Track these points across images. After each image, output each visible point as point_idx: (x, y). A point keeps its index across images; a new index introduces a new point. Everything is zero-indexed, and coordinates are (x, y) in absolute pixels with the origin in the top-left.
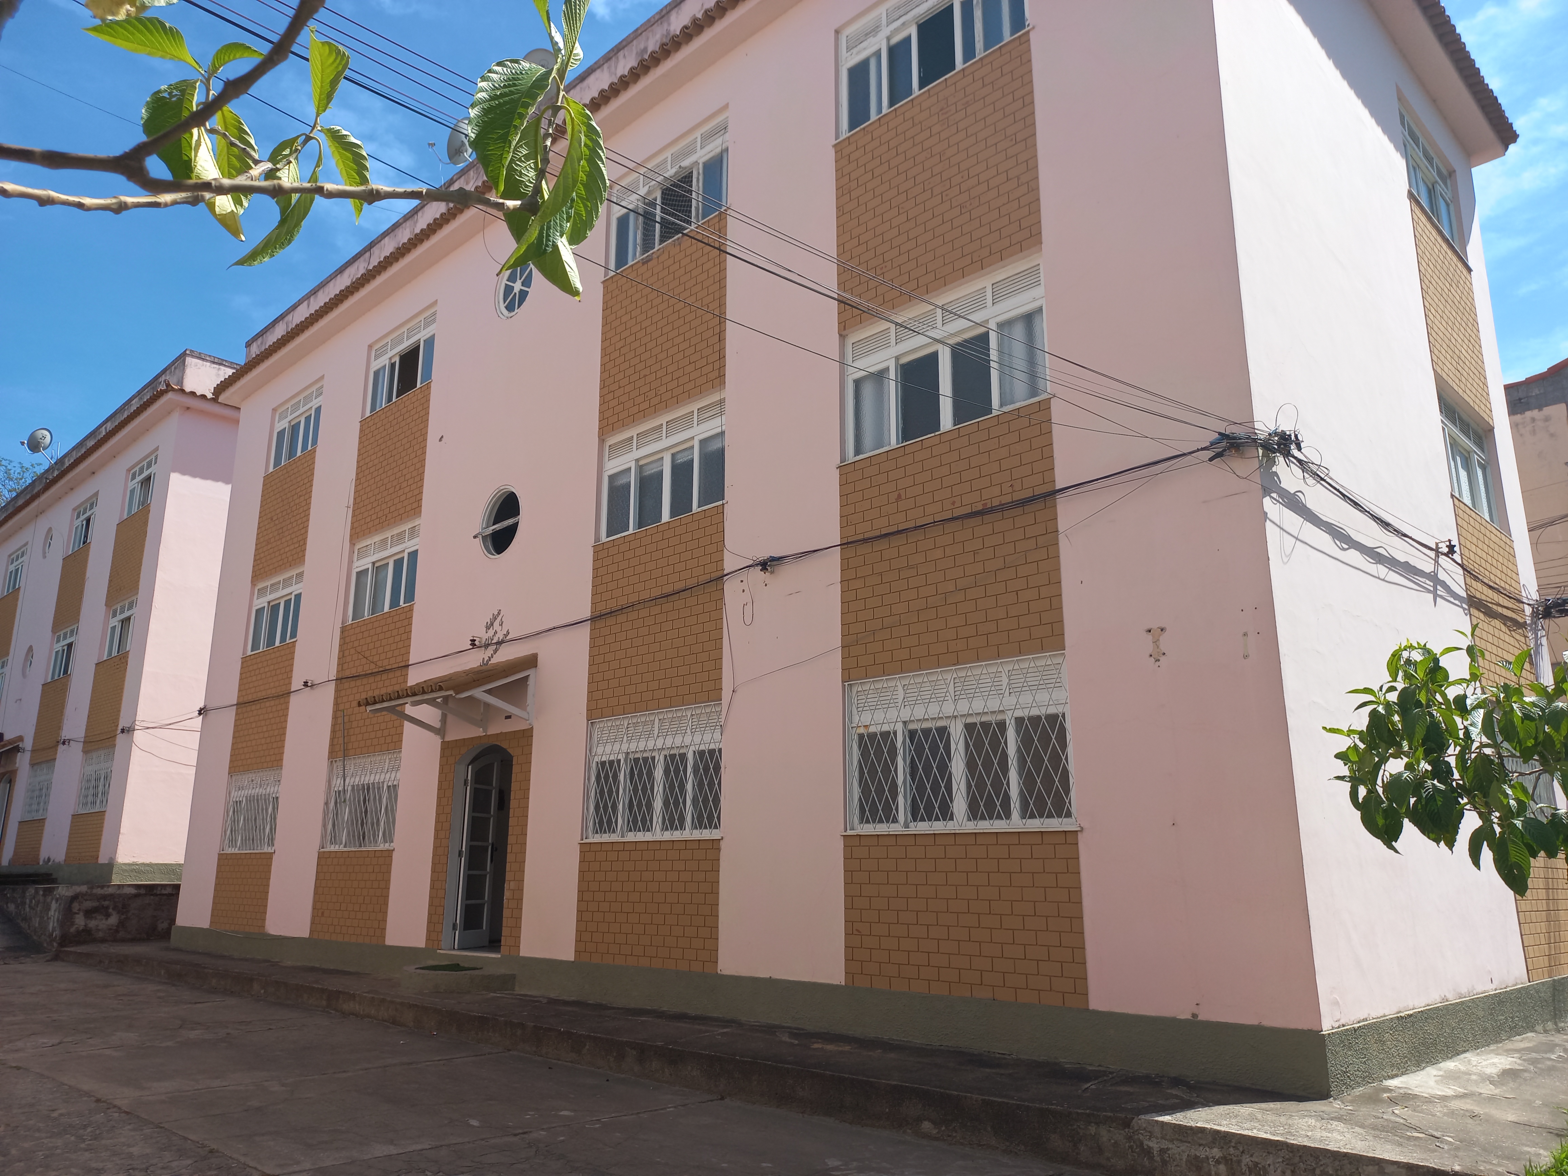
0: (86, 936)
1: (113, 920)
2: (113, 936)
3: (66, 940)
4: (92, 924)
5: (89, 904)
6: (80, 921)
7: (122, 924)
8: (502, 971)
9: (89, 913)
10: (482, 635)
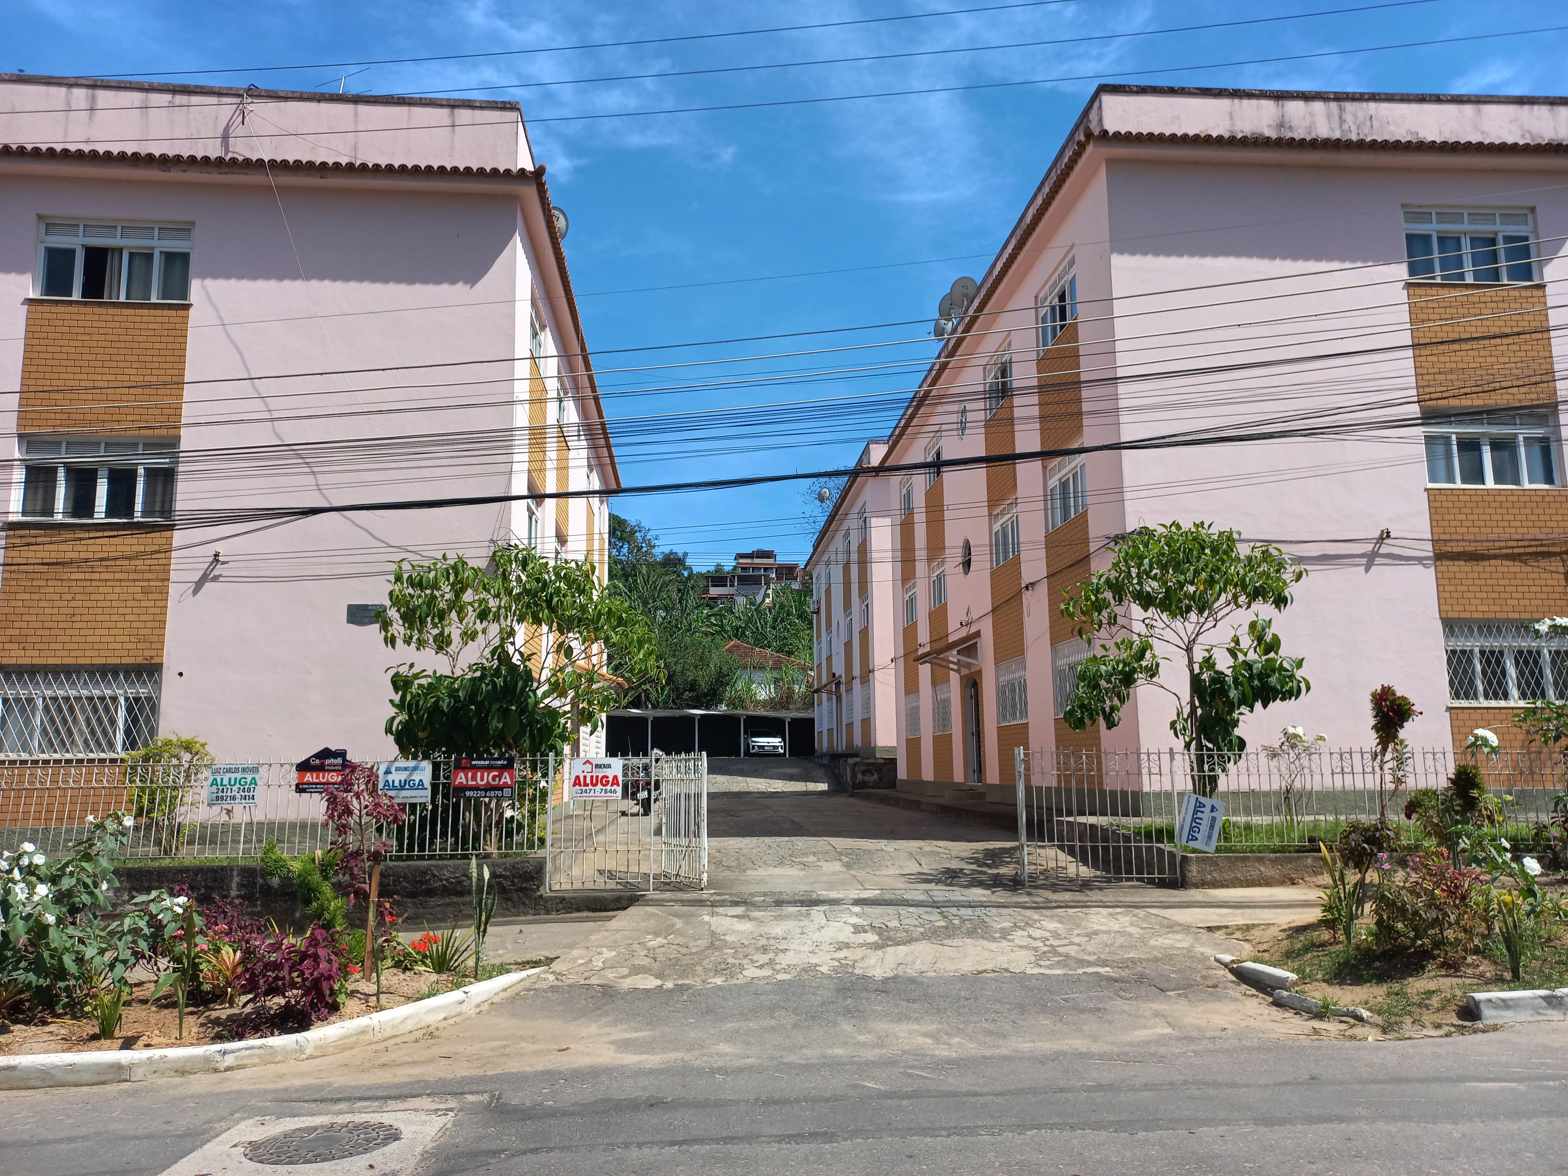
0: (864, 785)
1: (876, 777)
2: (877, 785)
3: (855, 786)
4: (866, 778)
5: (862, 768)
6: (860, 776)
7: (880, 779)
8: (982, 791)
9: (864, 773)
10: (965, 619)
